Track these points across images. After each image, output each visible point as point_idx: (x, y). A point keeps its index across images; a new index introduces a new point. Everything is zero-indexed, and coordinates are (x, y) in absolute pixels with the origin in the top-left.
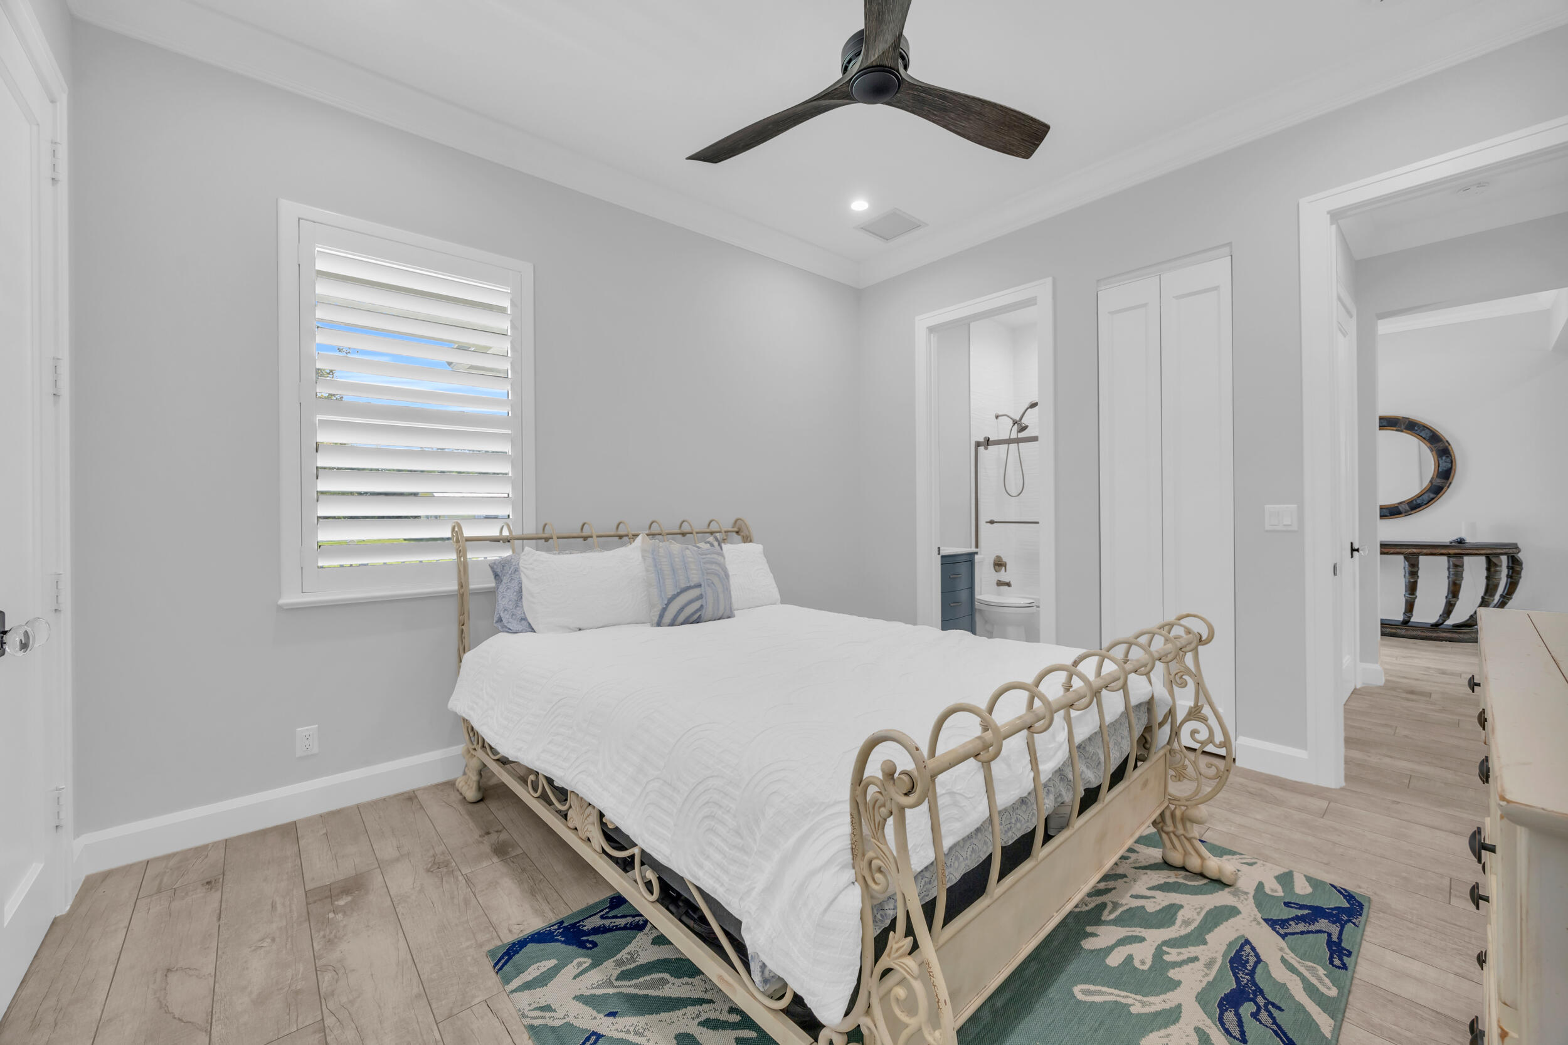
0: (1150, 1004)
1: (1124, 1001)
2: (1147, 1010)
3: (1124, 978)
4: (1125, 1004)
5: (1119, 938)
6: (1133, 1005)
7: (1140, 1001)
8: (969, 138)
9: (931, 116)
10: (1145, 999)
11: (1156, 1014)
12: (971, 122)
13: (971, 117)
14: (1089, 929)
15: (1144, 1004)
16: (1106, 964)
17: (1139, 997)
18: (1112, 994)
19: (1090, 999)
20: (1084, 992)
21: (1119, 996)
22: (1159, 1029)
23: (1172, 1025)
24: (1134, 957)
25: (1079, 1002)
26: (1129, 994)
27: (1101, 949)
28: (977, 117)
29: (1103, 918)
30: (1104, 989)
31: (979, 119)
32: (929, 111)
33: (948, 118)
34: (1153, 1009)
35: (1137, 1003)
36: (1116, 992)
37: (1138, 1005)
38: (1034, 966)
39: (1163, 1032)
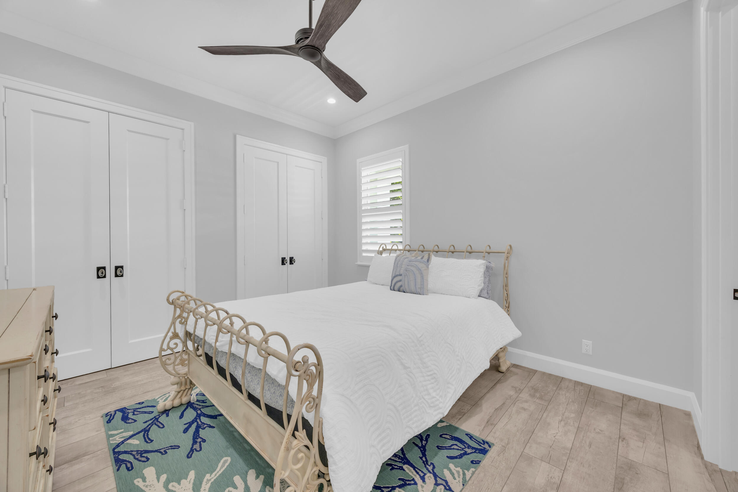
0: (207, 483)
1: (214, 474)
2: (205, 480)
3: (225, 479)
4: (212, 473)
5: (251, 489)
6: (210, 476)
7: (210, 480)
8: (349, 15)
9: (332, 32)
10: (210, 482)
11: (201, 483)
12: (338, 12)
13: (336, 12)
14: (262, 477)
15: (208, 480)
16: (236, 475)
17: (212, 480)
18: (220, 470)
19: (222, 461)
20: (226, 462)
21: (218, 472)
22: (194, 480)
23: (193, 486)
24: (235, 490)
25: (222, 457)
26: (216, 477)
27: (247, 477)
28: (336, 9)
29: (268, 487)
30: (224, 469)
31: (337, 8)
32: (328, 33)
33: (335, 24)
34: (204, 483)
35: (210, 478)
36: (220, 472)
37: (209, 478)
38: (247, 447)
39: (192, 481)
